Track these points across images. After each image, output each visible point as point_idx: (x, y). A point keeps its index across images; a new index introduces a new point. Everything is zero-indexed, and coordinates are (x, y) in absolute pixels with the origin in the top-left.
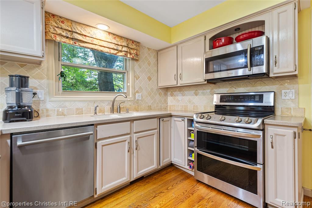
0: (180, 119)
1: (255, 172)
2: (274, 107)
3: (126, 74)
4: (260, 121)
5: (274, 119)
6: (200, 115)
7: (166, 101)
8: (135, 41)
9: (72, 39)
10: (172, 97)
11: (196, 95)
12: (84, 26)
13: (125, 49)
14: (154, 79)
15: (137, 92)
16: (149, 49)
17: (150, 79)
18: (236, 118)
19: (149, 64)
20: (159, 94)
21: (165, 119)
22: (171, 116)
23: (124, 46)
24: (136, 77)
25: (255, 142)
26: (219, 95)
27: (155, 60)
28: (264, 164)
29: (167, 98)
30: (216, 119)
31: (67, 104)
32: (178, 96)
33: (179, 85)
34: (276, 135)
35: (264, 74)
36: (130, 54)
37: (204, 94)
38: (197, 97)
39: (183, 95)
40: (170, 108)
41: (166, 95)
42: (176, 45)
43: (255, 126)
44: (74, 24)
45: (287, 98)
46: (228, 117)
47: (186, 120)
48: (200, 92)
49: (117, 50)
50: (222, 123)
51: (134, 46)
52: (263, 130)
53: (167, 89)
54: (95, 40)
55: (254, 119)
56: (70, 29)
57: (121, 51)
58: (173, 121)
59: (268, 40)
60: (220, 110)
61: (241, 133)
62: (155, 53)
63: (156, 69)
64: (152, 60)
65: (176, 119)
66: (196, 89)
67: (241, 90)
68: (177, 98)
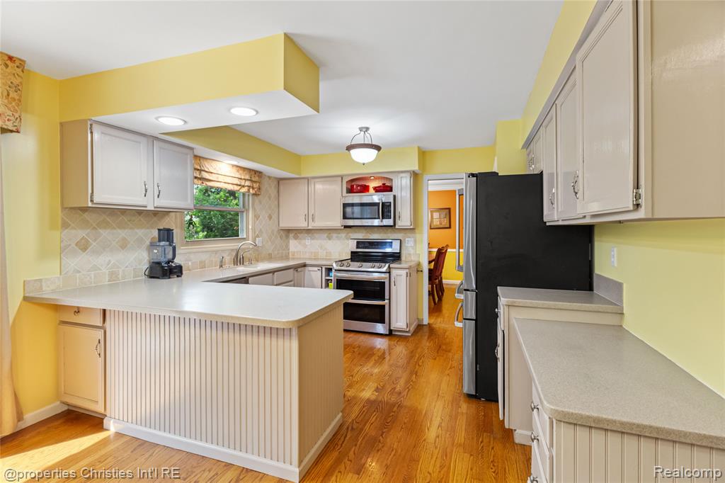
0: (316, 269)
1: (383, 306)
2: (400, 253)
3: (245, 214)
4: (387, 265)
5: (400, 264)
6: (340, 263)
7: (287, 247)
8: (257, 172)
9: (200, 179)
10: (295, 241)
11: (330, 239)
12: (210, 161)
13: (248, 183)
14: (275, 217)
15: (258, 236)
16: (269, 177)
17: (270, 217)
18: (370, 264)
19: (270, 198)
20: (280, 237)
21: (299, 270)
22: (305, 265)
23: (248, 180)
24: (257, 217)
25: (384, 283)
26: (356, 241)
27: (276, 192)
28: (390, 299)
29: (289, 242)
30: (355, 266)
31: (192, 256)
32: (305, 239)
33: (310, 228)
34: (397, 275)
35: (391, 226)
36: (253, 188)
37: (338, 238)
38: (330, 242)
39: (312, 239)
40: (293, 255)
41: (287, 237)
42: (308, 179)
43: (384, 269)
44: (201, 160)
45: (409, 245)
46: (364, 264)
47: (324, 270)
48: (335, 235)
49: (240, 185)
50: (360, 269)
51: (256, 179)
52: (389, 272)
53: (288, 231)
54: (220, 176)
55: (383, 264)
56: (199, 168)
57: (244, 186)
58: (307, 272)
59: (395, 197)
60: (355, 257)
61: (375, 276)
62: (276, 183)
63: (276, 203)
64: (273, 192)
65: (310, 268)
66: (329, 231)
67: (375, 236)
68: (303, 241)
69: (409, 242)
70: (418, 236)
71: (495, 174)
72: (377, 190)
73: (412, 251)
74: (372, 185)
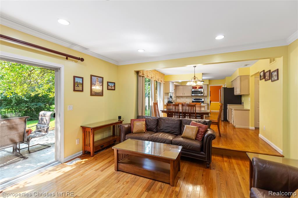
2: (204, 101)
26: (194, 99)
33: (183, 96)
35: (203, 96)
66: (187, 97)
67: (198, 98)
68: (180, 99)
69: (206, 99)
70: (208, 98)
71: (227, 88)
72: (199, 88)
73: (206, 101)
74: (198, 87)
